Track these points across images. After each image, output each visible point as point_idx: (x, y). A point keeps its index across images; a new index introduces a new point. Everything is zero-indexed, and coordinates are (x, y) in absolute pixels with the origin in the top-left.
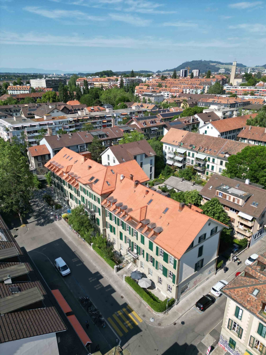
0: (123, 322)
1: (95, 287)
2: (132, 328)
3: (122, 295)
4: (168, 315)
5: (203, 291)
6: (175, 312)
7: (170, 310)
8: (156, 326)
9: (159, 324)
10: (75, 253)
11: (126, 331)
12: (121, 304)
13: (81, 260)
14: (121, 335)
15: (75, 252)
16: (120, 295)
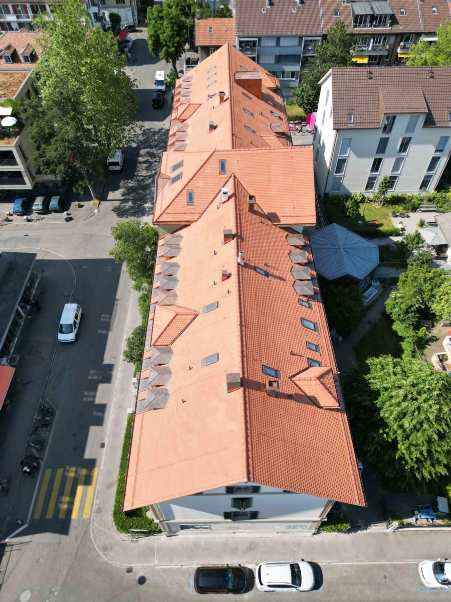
0: (61, 494)
1: (86, 393)
2: (62, 516)
3: (106, 441)
4: (134, 544)
5: (246, 551)
6: (152, 549)
7: (147, 538)
8: (98, 547)
9: (105, 549)
10: (116, 302)
11: (50, 515)
12: (88, 455)
13: (111, 323)
14: (37, 516)
15: (118, 300)
16: (103, 439)
